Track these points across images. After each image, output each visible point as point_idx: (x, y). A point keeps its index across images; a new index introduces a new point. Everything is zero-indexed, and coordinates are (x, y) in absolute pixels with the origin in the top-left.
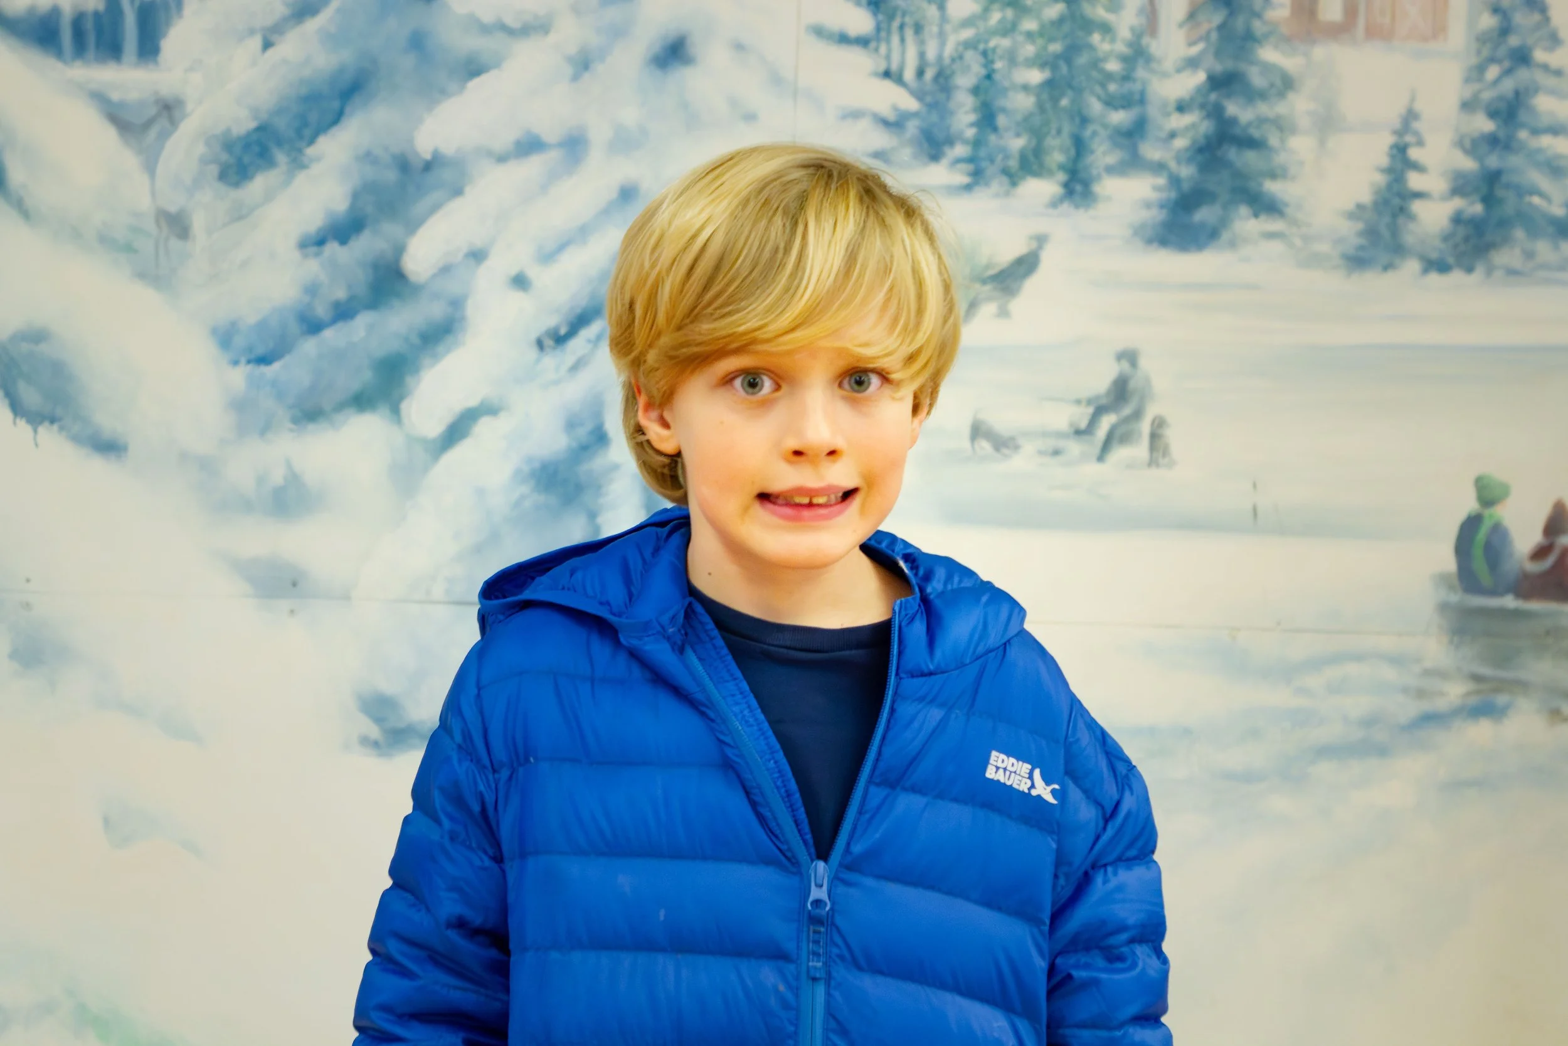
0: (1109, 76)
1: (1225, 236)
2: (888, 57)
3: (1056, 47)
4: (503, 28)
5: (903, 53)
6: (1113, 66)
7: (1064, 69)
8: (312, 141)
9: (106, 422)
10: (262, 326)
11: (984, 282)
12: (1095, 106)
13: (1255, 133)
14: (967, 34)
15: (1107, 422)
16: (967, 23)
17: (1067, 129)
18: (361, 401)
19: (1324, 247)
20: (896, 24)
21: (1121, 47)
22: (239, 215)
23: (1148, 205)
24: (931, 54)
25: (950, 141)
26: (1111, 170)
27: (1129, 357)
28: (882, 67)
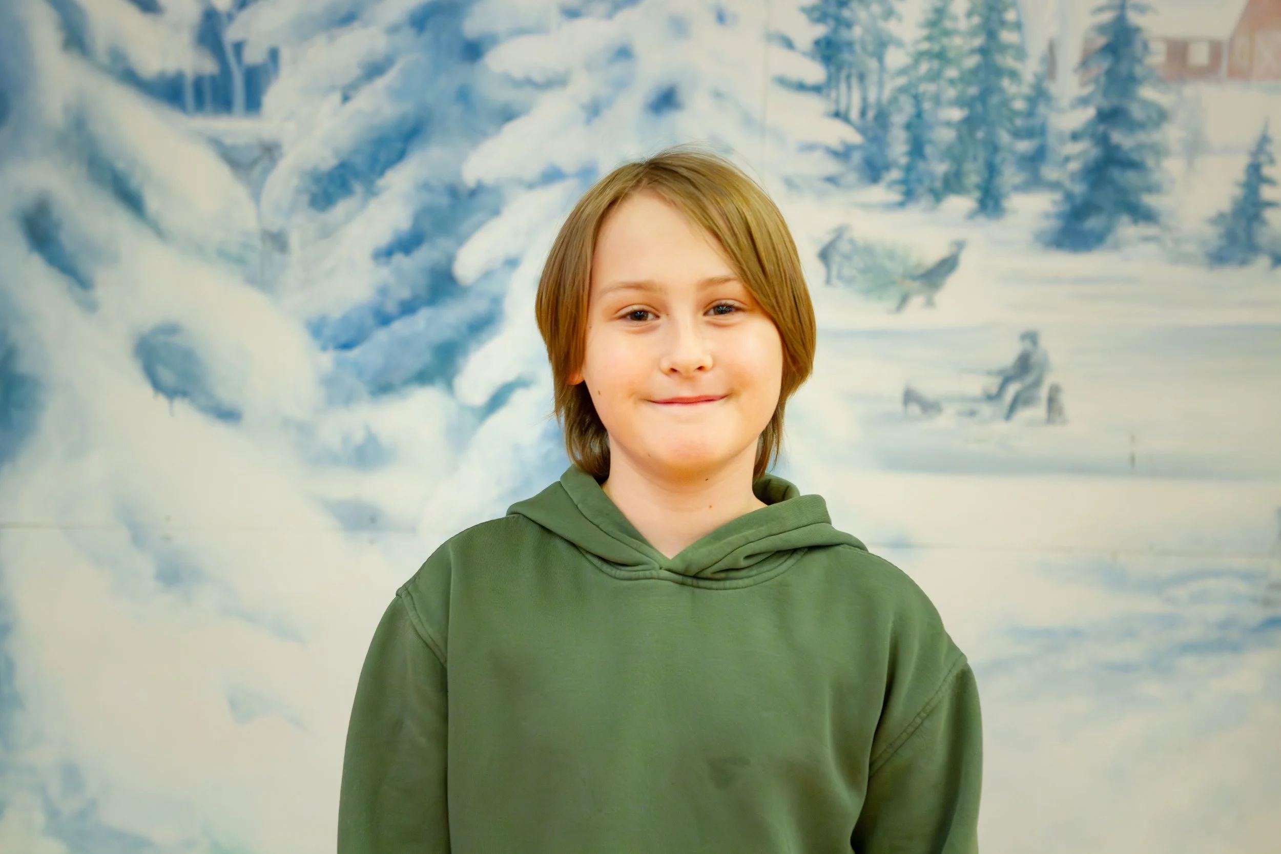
0: (1015, 113)
1: (1110, 239)
2: (837, 101)
3: (973, 91)
4: (529, 82)
5: (849, 98)
6: (1019, 105)
7: (979, 108)
8: (382, 173)
9: (226, 395)
10: (345, 320)
11: (914, 278)
12: (1004, 137)
13: (1135, 157)
14: (901, 81)
15: (1013, 389)
16: (903, 71)
17: (982, 155)
18: (423, 378)
19: (1190, 248)
20: (843, 74)
21: (1025, 90)
22: (326, 233)
23: (1047, 215)
24: (872, 96)
25: (887, 167)
26: (1017, 188)
27: (1031, 337)
28: (832, 108)
